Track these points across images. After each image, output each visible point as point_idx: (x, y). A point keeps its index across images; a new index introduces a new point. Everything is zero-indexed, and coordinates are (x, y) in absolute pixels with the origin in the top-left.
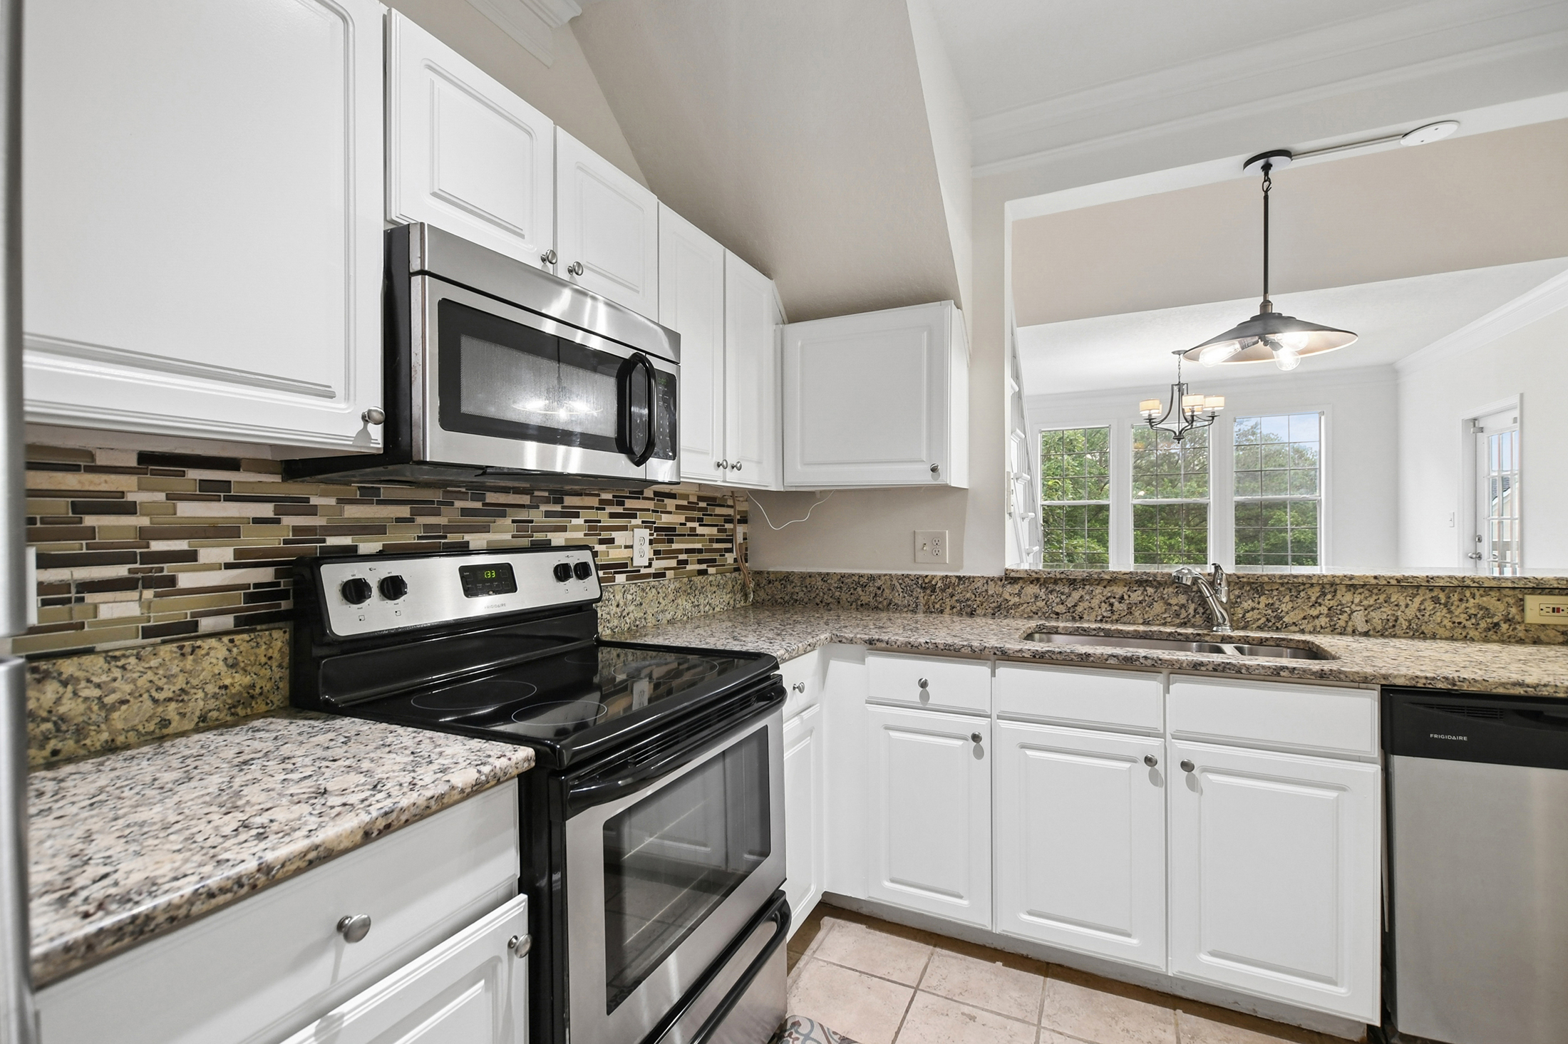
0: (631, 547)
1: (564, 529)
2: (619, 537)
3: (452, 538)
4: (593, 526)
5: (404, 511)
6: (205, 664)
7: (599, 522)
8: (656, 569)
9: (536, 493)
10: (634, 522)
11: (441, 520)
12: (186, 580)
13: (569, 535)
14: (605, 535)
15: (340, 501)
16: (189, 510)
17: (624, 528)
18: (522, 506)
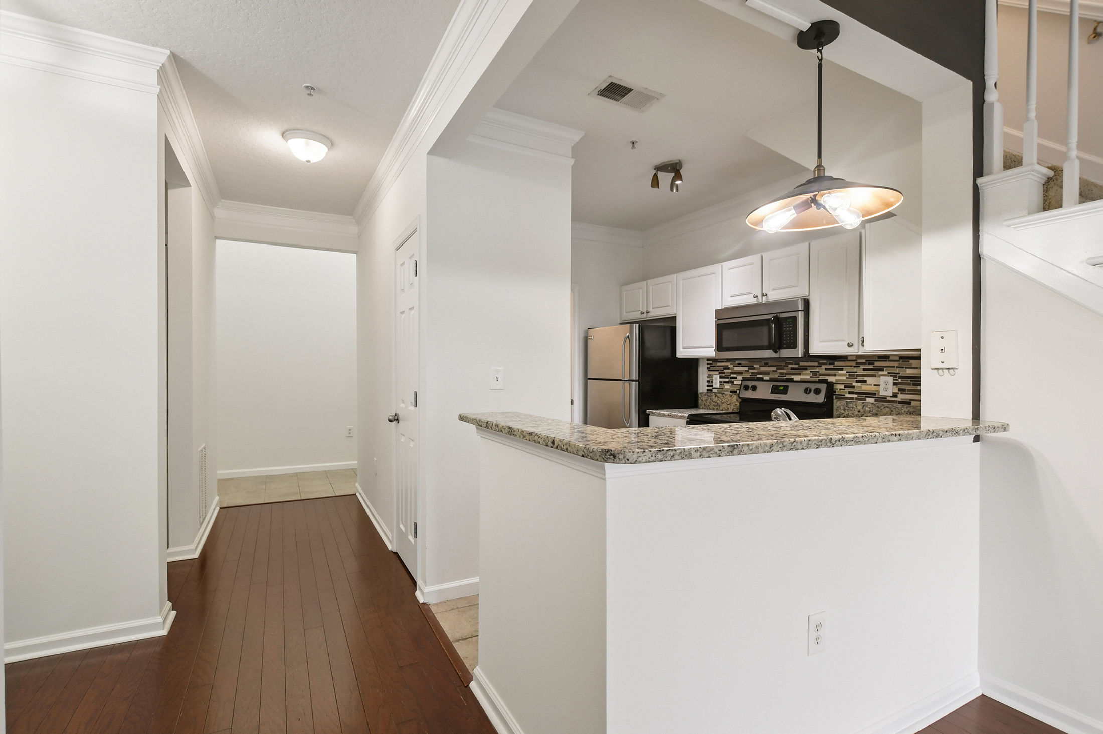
0: (879, 385)
1: (835, 375)
2: (870, 380)
3: (788, 377)
4: (851, 375)
5: (774, 369)
6: (734, 398)
7: (856, 372)
8: (901, 399)
9: (821, 361)
10: (881, 373)
11: (785, 371)
12: (736, 383)
13: (837, 378)
14: (859, 379)
15: (760, 366)
16: (736, 369)
17: (875, 376)
18: (814, 366)
